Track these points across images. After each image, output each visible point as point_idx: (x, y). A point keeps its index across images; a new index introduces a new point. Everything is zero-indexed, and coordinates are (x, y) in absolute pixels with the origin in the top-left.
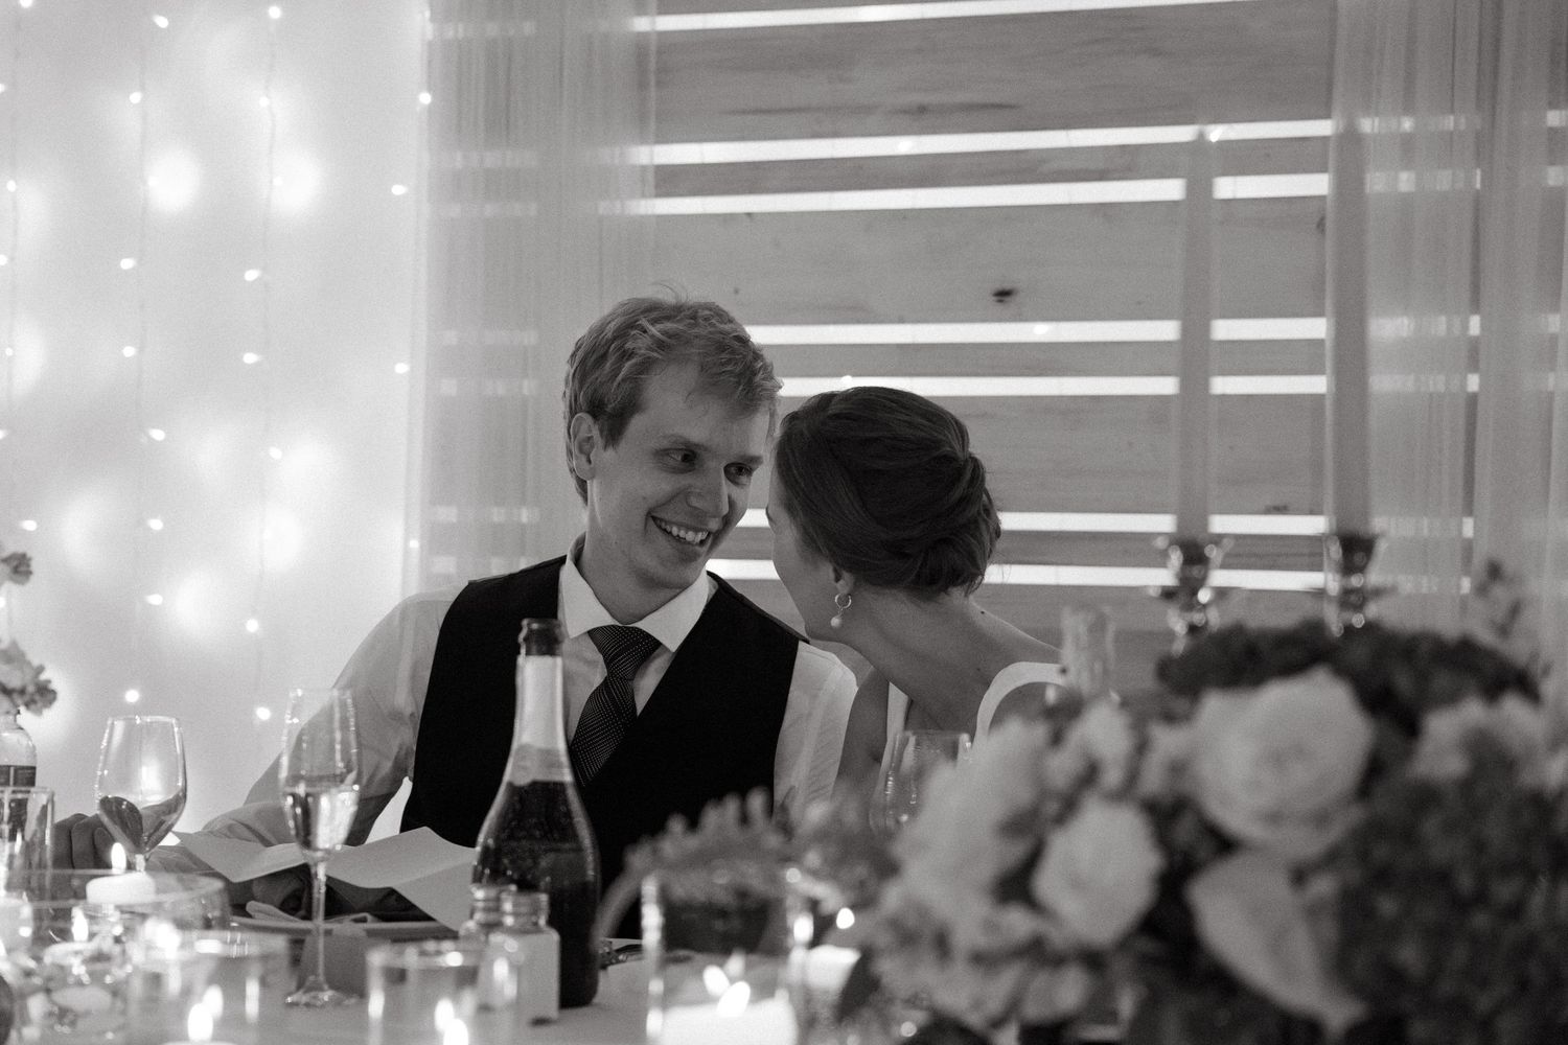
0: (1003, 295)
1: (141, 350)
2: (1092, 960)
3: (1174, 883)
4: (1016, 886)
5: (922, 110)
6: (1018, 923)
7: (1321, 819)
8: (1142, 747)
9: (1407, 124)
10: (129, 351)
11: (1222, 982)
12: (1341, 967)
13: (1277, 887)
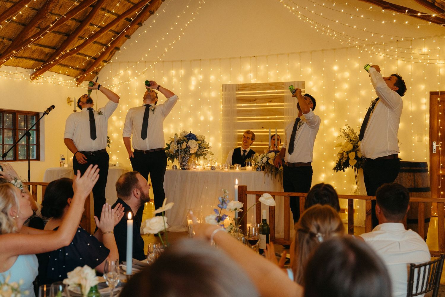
0: (263, 128)
1: (200, 131)
2: (264, 163)
3: (267, 160)
4: (262, 161)
5: (257, 115)
6: (262, 162)
7: (273, 158)
8: (266, 155)
9: (288, 117)
10: (199, 131)
11: (270, 164)
12: (273, 163)
13: (271, 160)
